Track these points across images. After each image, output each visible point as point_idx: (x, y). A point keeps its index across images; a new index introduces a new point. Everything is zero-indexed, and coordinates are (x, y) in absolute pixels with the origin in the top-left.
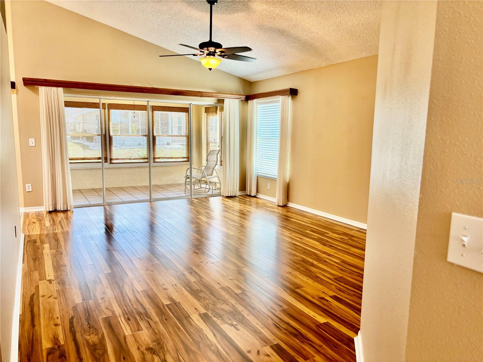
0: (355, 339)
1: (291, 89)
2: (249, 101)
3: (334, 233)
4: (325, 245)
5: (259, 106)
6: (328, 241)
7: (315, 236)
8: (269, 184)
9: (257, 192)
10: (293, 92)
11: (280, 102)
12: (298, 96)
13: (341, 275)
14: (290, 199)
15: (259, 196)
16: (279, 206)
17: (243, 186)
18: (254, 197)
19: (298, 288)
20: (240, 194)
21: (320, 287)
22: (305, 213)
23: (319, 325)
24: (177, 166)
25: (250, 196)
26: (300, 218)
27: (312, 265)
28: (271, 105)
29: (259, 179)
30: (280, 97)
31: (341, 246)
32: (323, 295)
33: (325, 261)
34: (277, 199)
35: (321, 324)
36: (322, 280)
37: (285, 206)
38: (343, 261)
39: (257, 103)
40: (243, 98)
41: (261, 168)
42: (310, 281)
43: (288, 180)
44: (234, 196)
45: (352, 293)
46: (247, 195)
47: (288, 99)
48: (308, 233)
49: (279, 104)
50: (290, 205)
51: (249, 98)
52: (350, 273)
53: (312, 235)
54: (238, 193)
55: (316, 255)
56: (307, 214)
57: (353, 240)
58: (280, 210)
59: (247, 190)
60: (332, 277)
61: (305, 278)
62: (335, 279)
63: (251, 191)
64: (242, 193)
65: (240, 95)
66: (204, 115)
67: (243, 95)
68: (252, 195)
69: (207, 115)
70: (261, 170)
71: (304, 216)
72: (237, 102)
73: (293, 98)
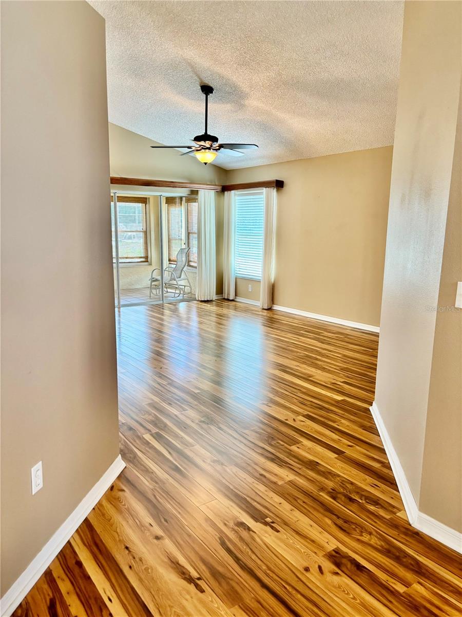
0: (370, 408)
1: (277, 181)
2: (226, 193)
3: (330, 332)
4: (323, 343)
5: (237, 198)
6: (325, 340)
7: (310, 335)
8: (250, 286)
9: (236, 295)
10: (279, 185)
11: (264, 193)
12: (284, 188)
13: (346, 366)
14: (275, 302)
15: (238, 299)
16: (263, 309)
17: (220, 289)
18: (233, 300)
19: (310, 377)
20: (216, 298)
21: (330, 376)
22: (294, 316)
23: (338, 402)
24: (133, 267)
25: (228, 300)
26: (291, 320)
27: (317, 359)
28: (252, 197)
29: (238, 280)
30: (264, 189)
31: (338, 344)
32: (334, 381)
33: (327, 356)
34: (261, 302)
35: (339, 401)
36: (329, 370)
37: (270, 309)
38: (345, 356)
39: (235, 195)
40: (219, 188)
41: (239, 268)
42: (319, 372)
43: (273, 281)
44: (211, 301)
45: (359, 379)
46: (224, 299)
47: (273, 192)
48: (303, 334)
49: (264, 196)
50: (276, 307)
51: (225, 189)
52: (353, 365)
53: (308, 335)
54: (214, 297)
55: (317, 351)
56: (296, 316)
57: (348, 338)
58: (265, 313)
59: (225, 294)
60: (338, 368)
61: (313, 370)
62: (341, 369)
63: (229, 294)
64: (218, 297)
65: (216, 185)
66: (164, 206)
67: (218, 186)
68: (231, 299)
69: (168, 206)
70: (239, 271)
71: (294, 318)
72: (213, 192)
73: (278, 191)
